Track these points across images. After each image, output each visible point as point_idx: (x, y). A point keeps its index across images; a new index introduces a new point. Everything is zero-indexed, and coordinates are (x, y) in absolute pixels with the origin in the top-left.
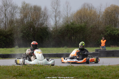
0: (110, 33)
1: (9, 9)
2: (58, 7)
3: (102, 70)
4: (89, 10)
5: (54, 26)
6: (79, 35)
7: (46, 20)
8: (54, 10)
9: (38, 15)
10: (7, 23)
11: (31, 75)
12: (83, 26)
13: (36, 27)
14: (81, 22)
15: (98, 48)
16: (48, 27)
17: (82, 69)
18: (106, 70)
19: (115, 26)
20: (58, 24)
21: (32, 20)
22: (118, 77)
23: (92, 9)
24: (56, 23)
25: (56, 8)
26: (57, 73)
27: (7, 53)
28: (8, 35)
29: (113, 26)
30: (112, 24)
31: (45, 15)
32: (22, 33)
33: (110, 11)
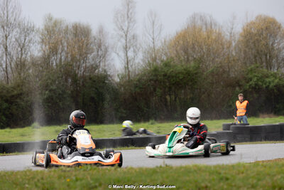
0: (256, 85)
1: (14, 34)
2: (131, 24)
3: (239, 174)
4: (204, 29)
5: (124, 71)
6: (183, 91)
7: (104, 56)
8: (122, 33)
9: (85, 46)
10: (11, 68)
12: (191, 69)
13: (79, 75)
14: (188, 58)
15: (229, 122)
16: (109, 73)
18: (249, 172)
19: (269, 66)
20: (132, 66)
21: (69, 59)
23: (213, 27)
24: (127, 64)
25: (125, 29)
27: (12, 139)
28: (13, 96)
29: (265, 68)
30: (262, 63)
31: (100, 46)
32: (46, 90)
33: (254, 31)
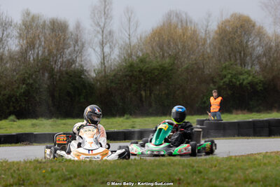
0: (231, 81)
2: (107, 21)
3: (212, 168)
4: (180, 26)
5: (100, 66)
6: (158, 87)
7: (81, 52)
8: (99, 29)
9: (62, 41)
11: (47, 183)
12: (166, 65)
13: (56, 70)
14: (163, 54)
15: (202, 118)
16: (85, 68)
17: (164, 165)
18: (221, 166)
19: (243, 63)
20: (108, 62)
21: (47, 54)
22: (249, 183)
23: (188, 24)
24: (104, 59)
25: (102, 25)
26: (107, 177)
29: (239, 65)
30: (236, 60)
31: (76, 42)
32: (24, 84)
33: (229, 29)
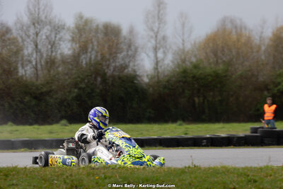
1: (45, 31)
2: (161, 25)
3: (267, 177)
4: (234, 32)
5: (153, 71)
6: (211, 93)
7: (134, 56)
8: (152, 34)
9: (115, 46)
10: (41, 65)
12: (220, 72)
13: (108, 74)
14: (217, 61)
15: (256, 125)
16: (138, 73)
17: (218, 173)
18: (277, 175)
20: (161, 67)
21: (99, 58)
23: (243, 30)
24: (157, 65)
25: (156, 30)
27: (41, 136)
28: (42, 93)
31: (130, 46)
32: (75, 88)
